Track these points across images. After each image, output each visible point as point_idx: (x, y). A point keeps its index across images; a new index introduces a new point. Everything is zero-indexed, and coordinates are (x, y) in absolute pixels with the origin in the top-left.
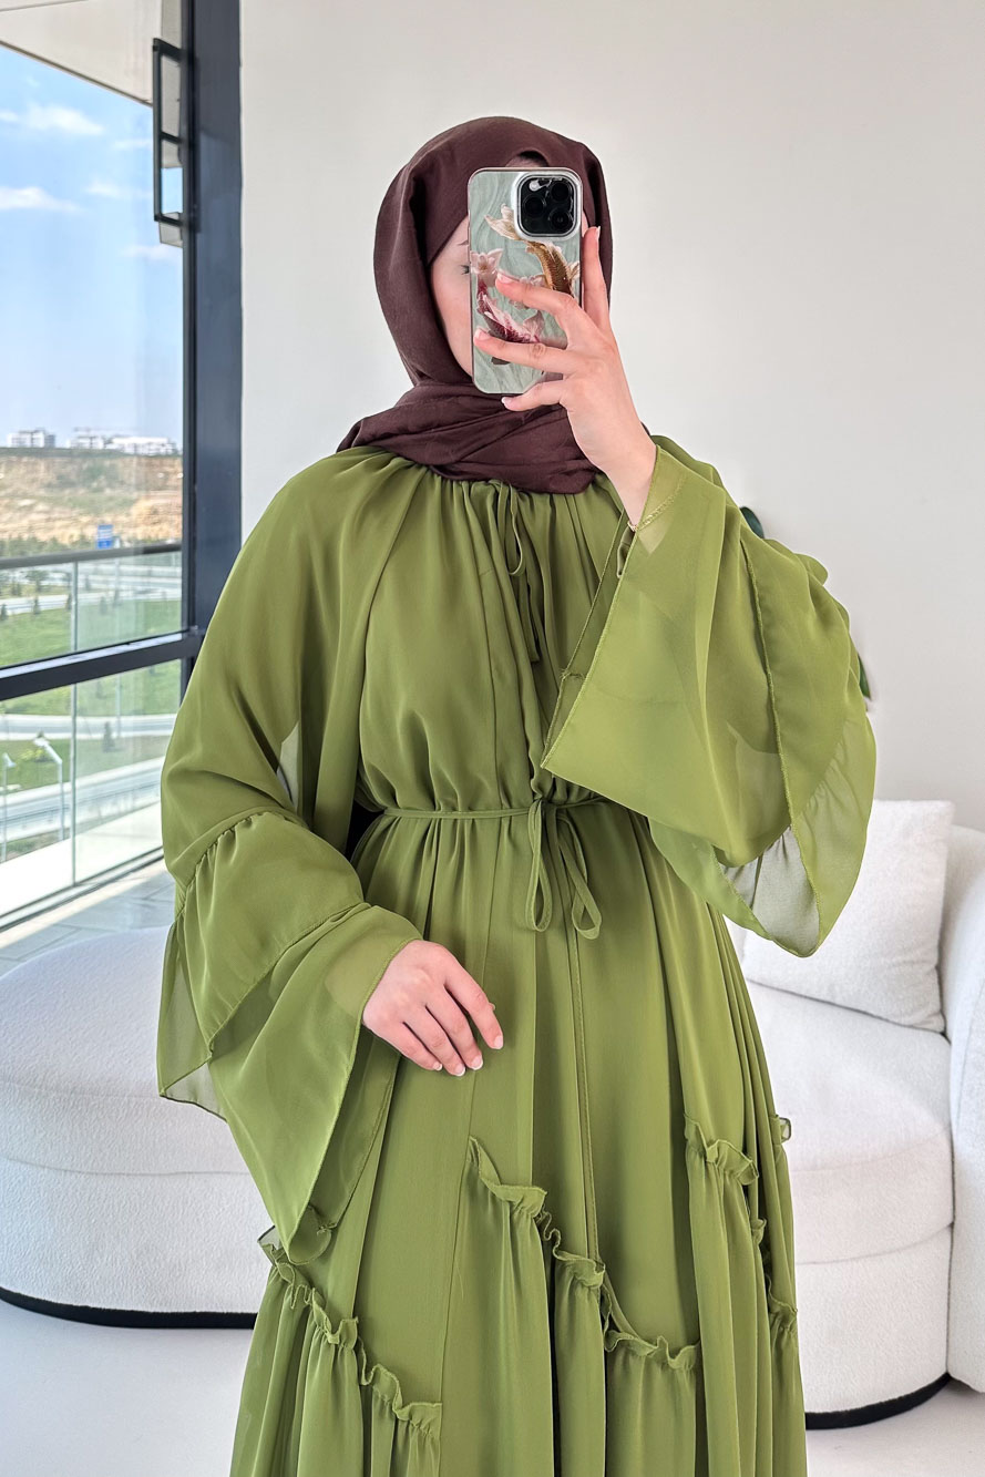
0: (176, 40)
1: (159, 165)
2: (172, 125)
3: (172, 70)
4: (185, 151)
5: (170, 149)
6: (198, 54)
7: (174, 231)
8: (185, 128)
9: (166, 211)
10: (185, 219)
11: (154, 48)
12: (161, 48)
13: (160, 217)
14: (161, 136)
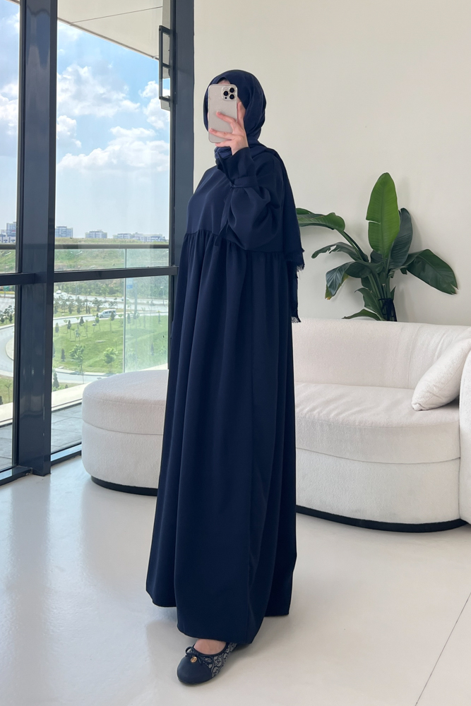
0: (168, 26)
1: (161, 77)
2: (166, 61)
3: (166, 37)
4: (172, 71)
5: (166, 70)
6: (177, 31)
7: (167, 103)
8: (172, 61)
9: (164, 96)
10: (171, 99)
11: (160, 30)
12: (163, 30)
13: (161, 98)
14: (162, 65)
